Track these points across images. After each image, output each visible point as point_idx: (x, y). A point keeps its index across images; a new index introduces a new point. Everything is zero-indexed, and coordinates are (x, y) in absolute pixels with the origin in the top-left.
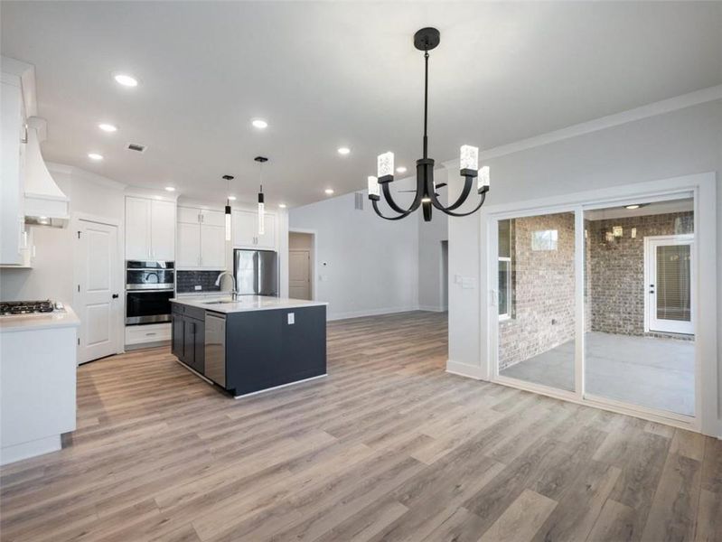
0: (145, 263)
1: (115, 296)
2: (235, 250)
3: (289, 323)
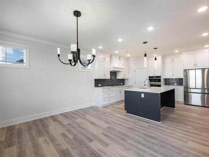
0: (153, 77)
1: (145, 85)
2: (184, 70)
3: (142, 97)
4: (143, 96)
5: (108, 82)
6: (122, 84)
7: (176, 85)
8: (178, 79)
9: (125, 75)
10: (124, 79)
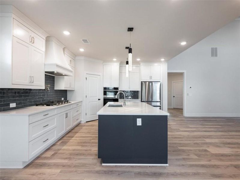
0: (109, 88)
1: (99, 100)
2: (141, 82)
3: (138, 124)
4: (139, 122)
5: (37, 95)
6: (63, 99)
7: (131, 98)
8: (133, 91)
9: (71, 83)
10: (66, 91)
